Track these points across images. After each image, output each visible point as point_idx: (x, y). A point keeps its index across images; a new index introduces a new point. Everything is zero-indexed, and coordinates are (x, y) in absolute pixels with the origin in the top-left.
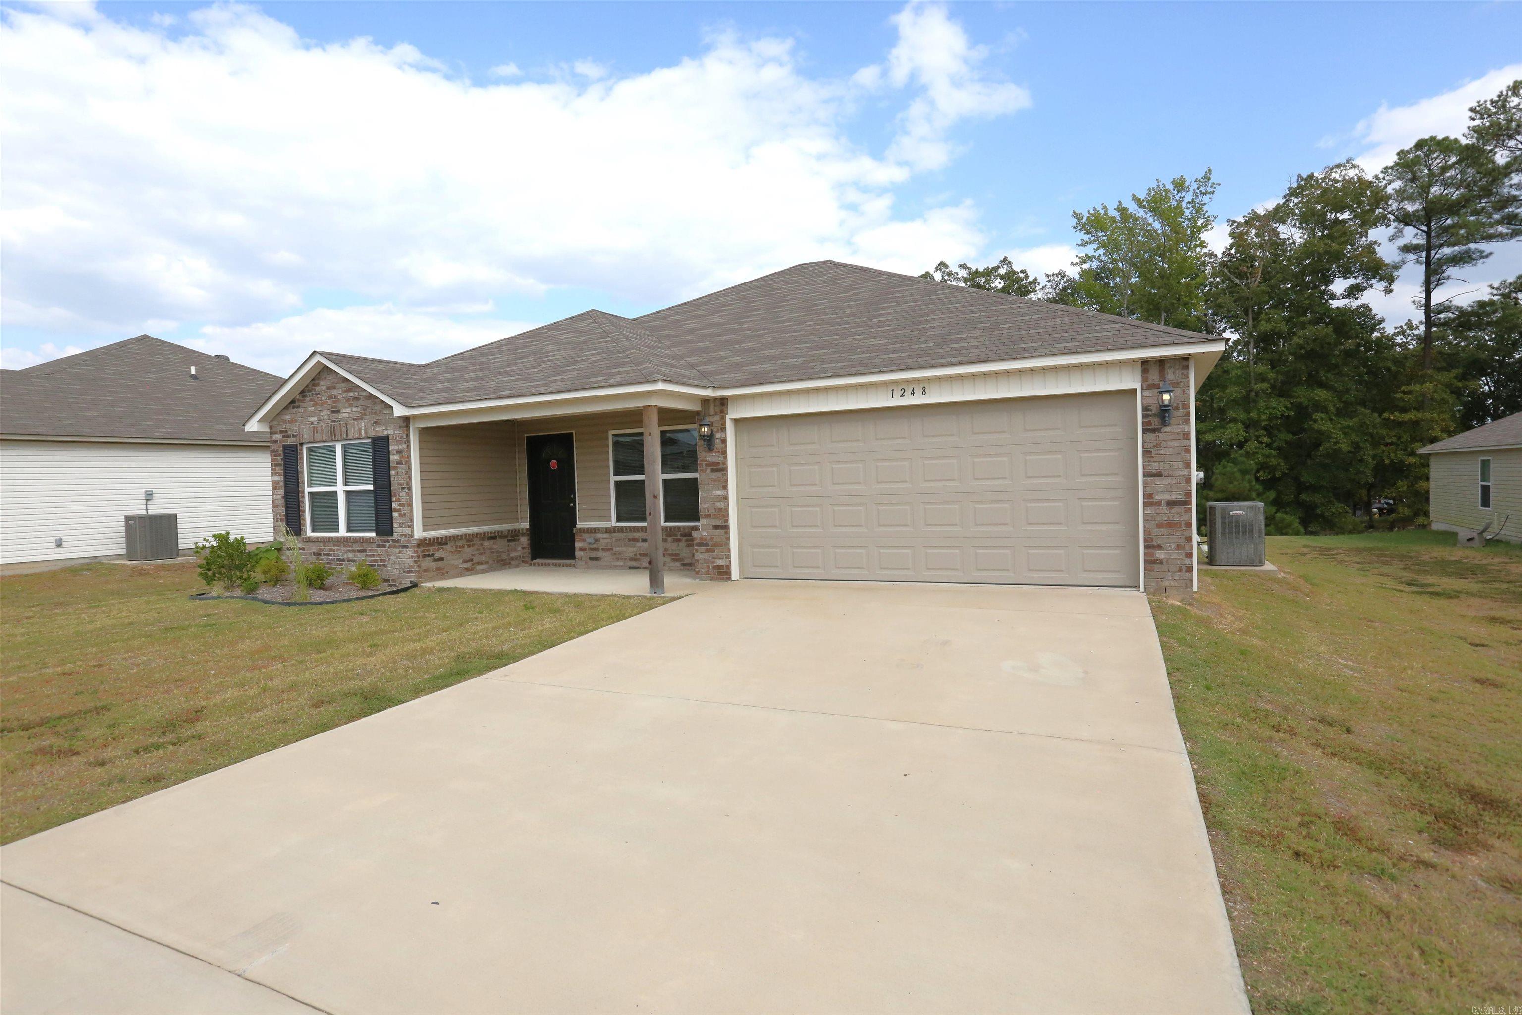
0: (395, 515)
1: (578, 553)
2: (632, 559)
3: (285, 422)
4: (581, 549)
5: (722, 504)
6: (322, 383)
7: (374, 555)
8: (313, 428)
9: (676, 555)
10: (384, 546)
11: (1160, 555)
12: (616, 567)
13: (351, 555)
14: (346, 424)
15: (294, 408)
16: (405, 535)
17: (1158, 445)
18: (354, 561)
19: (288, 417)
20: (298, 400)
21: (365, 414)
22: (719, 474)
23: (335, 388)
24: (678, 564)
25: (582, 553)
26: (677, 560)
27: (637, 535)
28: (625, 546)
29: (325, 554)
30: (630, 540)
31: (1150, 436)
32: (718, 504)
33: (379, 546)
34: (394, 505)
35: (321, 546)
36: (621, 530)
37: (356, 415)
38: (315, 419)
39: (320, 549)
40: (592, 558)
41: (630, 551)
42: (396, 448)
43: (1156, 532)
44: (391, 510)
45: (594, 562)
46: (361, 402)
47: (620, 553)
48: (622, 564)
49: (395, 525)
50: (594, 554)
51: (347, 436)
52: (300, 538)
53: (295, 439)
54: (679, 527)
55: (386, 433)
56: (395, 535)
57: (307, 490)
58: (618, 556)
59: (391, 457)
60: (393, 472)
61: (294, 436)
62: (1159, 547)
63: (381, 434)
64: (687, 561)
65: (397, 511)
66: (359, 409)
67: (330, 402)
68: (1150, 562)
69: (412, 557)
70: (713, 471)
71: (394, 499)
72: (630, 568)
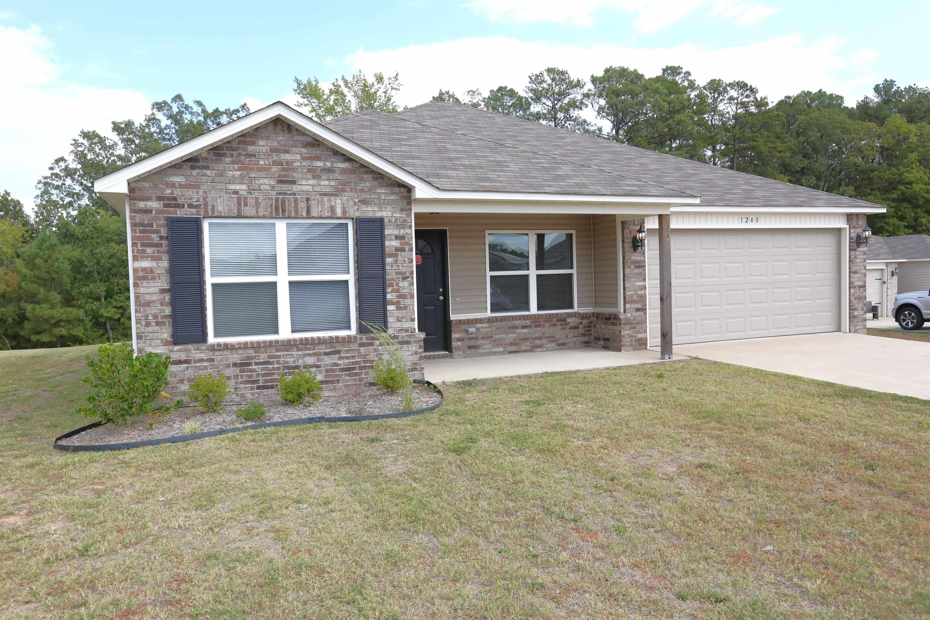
0: (390, 308)
1: (455, 344)
2: (511, 344)
3: (173, 185)
4: (458, 340)
5: (643, 292)
6: (261, 142)
7: (354, 357)
8: (239, 199)
9: (553, 337)
10: (371, 344)
11: (856, 313)
12: (495, 353)
13: (310, 360)
14: (308, 200)
15: (193, 168)
16: (406, 330)
17: (855, 258)
18: (318, 366)
19: (177, 179)
20: (206, 159)
21: (344, 190)
22: (641, 270)
23: (287, 152)
24: (554, 344)
25: (459, 343)
26: (553, 341)
27: (517, 323)
28: (505, 333)
29: (257, 364)
30: (509, 328)
31: (853, 253)
32: (640, 292)
33: (362, 345)
34: (389, 296)
35: (251, 352)
36: (497, 319)
37: (328, 190)
38: (244, 187)
39: (249, 358)
40: (469, 347)
41: (512, 336)
42: (396, 232)
43: (855, 302)
44: (385, 303)
45: (473, 351)
46: (336, 175)
47: (500, 340)
48: (502, 349)
49: (390, 319)
50: (472, 343)
51: (308, 212)
52: (203, 347)
53: (194, 210)
54: (557, 314)
55: (379, 215)
56: (390, 331)
57: (210, 280)
58: (497, 343)
59: (387, 243)
60: (389, 260)
61: (191, 206)
62: (856, 310)
63: (370, 215)
64: (562, 341)
65: (392, 303)
66: (333, 183)
67: (274, 169)
68: (852, 317)
69: (416, 353)
70: (636, 267)
71: (389, 290)
72: (511, 352)
